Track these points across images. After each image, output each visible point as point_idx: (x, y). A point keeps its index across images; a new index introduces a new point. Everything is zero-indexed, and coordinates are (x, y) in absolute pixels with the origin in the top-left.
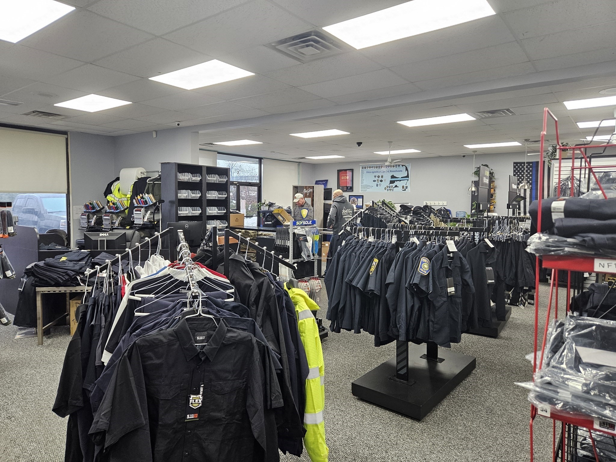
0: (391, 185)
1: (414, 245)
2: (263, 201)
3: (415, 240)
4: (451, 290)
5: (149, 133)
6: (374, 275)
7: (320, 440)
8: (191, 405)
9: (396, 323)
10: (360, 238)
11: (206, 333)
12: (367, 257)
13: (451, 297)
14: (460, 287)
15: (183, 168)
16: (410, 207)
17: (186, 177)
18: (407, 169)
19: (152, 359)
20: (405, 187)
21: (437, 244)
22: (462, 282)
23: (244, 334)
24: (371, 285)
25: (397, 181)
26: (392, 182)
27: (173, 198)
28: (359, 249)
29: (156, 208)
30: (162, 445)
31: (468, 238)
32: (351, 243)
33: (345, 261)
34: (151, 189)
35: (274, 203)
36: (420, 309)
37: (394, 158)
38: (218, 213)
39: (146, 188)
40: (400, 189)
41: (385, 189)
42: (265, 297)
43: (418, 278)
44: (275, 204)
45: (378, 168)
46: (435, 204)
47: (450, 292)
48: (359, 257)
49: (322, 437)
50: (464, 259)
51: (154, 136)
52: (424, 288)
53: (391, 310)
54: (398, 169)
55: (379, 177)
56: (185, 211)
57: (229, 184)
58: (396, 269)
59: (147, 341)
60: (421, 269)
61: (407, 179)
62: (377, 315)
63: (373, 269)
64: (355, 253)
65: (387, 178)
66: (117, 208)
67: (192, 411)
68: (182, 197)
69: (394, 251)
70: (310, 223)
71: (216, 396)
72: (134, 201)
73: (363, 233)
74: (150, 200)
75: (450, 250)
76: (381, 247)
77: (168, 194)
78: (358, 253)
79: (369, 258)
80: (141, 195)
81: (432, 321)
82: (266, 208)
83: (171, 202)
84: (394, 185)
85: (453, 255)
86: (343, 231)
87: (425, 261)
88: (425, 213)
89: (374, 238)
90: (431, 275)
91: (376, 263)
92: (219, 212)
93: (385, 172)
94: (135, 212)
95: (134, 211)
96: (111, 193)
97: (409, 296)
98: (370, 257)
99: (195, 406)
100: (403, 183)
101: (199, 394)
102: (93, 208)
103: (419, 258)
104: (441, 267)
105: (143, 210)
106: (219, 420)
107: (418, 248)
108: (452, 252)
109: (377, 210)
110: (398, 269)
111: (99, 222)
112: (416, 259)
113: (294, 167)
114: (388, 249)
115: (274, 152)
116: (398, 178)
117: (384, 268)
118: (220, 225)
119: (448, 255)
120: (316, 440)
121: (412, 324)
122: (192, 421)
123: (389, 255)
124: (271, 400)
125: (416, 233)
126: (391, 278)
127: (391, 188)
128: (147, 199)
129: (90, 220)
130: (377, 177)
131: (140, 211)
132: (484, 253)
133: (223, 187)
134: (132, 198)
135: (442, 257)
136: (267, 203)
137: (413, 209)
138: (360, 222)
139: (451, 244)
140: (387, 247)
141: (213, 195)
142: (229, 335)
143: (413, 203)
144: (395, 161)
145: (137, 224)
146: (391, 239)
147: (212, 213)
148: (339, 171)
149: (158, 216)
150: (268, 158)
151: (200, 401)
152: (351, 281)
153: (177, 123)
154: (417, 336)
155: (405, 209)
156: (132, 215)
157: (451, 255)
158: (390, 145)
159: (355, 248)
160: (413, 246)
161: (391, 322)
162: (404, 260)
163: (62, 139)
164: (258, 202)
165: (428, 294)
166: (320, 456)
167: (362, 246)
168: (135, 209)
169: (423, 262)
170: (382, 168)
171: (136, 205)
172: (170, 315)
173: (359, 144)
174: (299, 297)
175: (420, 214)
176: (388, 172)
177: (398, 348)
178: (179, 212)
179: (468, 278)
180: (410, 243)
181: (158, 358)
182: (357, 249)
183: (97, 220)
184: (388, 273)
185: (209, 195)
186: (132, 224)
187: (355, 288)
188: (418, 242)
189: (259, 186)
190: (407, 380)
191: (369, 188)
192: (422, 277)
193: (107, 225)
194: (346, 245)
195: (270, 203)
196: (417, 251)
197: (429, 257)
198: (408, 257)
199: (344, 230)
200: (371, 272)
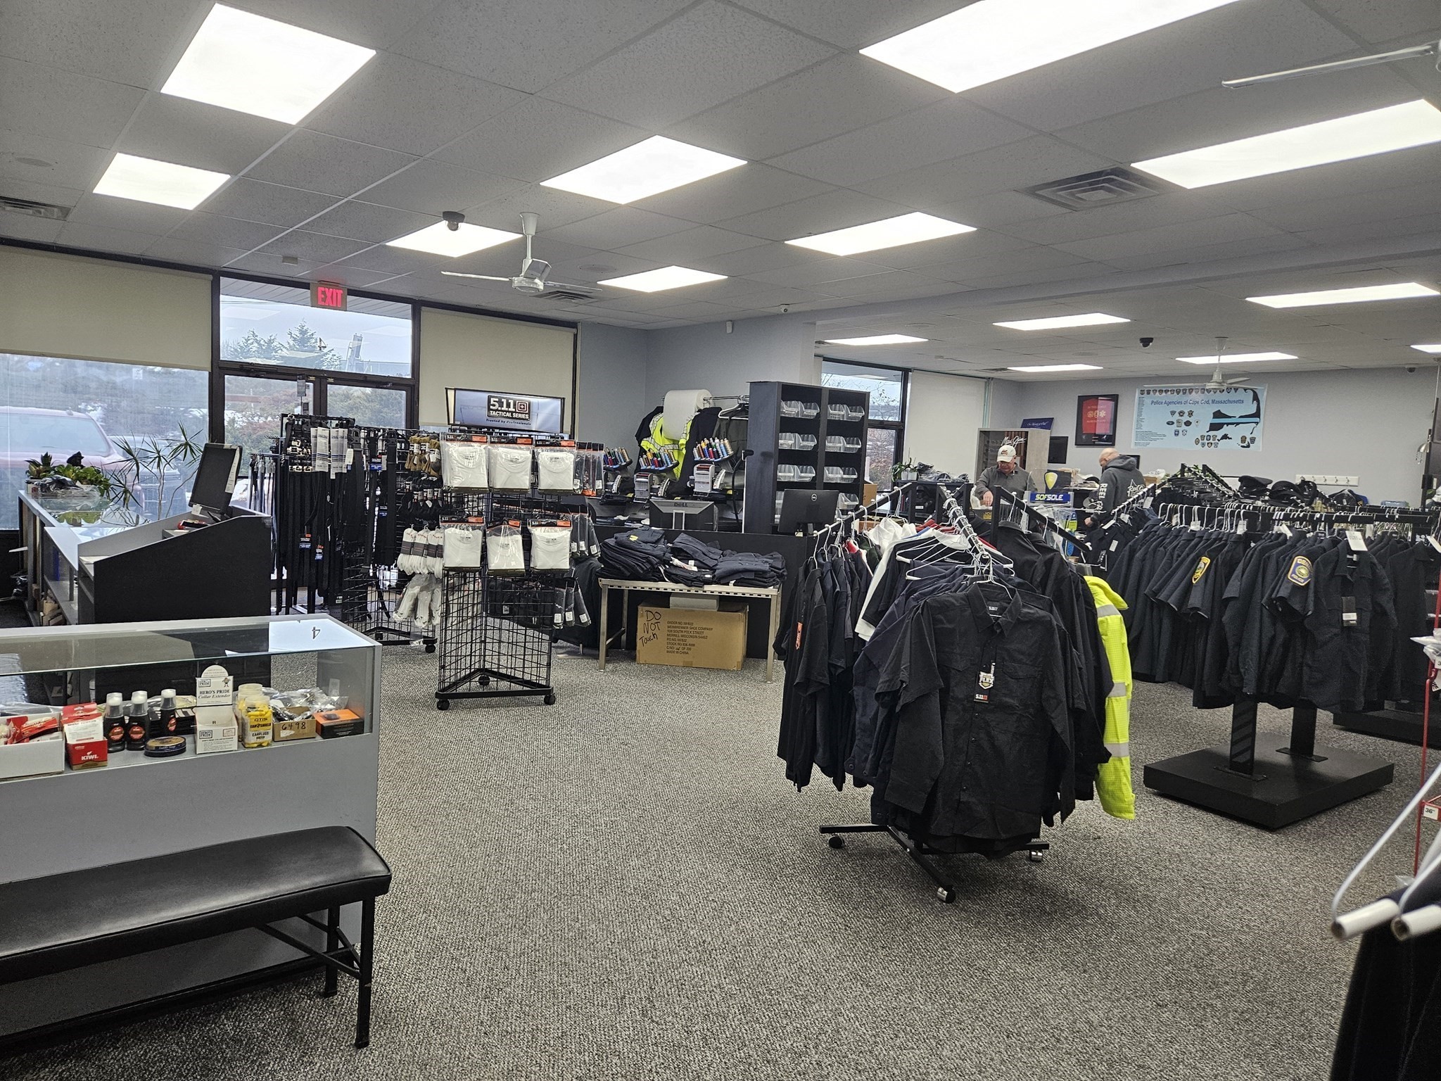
0: (1212, 433)
1: (1282, 538)
2: (905, 461)
3: (1284, 529)
4: (1351, 617)
5: (721, 324)
6: (1202, 585)
7: (1124, 780)
8: (980, 684)
9: (1238, 665)
10: (1174, 523)
11: (998, 604)
12: (1188, 555)
13: (1349, 628)
14: (1367, 616)
15: (791, 392)
16: (1264, 483)
17: (793, 409)
18: (1256, 398)
19: (943, 623)
20: (1248, 440)
21: (1328, 537)
22: (1373, 607)
23: (1042, 613)
24: (1195, 600)
25: (1228, 424)
26: (1214, 427)
27: (770, 448)
28: (1171, 543)
29: (735, 464)
30: (952, 719)
31: (1394, 535)
32: (1156, 532)
33: (1144, 559)
34: (723, 430)
35: (930, 465)
36: (1286, 646)
37: (1229, 373)
38: (842, 478)
39: (716, 428)
40: (1235, 443)
41: (1197, 442)
42: (1056, 579)
43: (1287, 588)
44: (931, 467)
45: (1181, 393)
46: (1327, 483)
47: (1348, 621)
48: (1172, 555)
49: (1126, 776)
50: (1380, 567)
51: (729, 330)
52: (1297, 607)
53: (1231, 643)
54: (1233, 396)
55: (1182, 414)
56: (789, 473)
57: (866, 423)
58: (1244, 576)
59: (937, 601)
60: (1293, 575)
61: (1257, 420)
62: (1200, 654)
63: (1199, 574)
64: (1165, 548)
65: (1204, 417)
66: (661, 463)
67: (982, 691)
68: (786, 447)
69: (1241, 548)
70: (1060, 499)
71: (1009, 679)
72: (695, 450)
73: (1179, 515)
74: (724, 451)
75: (1353, 548)
76: (1215, 540)
77: (760, 441)
78: (1170, 548)
79: (1191, 556)
80: (707, 441)
81: (1308, 665)
82: (913, 476)
83: (765, 455)
84: (1220, 434)
85: (1359, 559)
86: (1112, 522)
87: (1303, 562)
88: (1299, 496)
89: (1202, 525)
90: (1312, 586)
91: (1205, 564)
92: (845, 476)
93: (1198, 402)
94: (696, 471)
95: (695, 468)
96: (649, 434)
97: (1267, 620)
98: (1194, 554)
99: (986, 686)
100: (1245, 430)
101: (989, 672)
102: (615, 462)
103: (1291, 558)
104: (1332, 575)
105: (712, 467)
106: (1011, 707)
107: (1288, 543)
108: (1357, 552)
109: (1191, 483)
110: (1248, 576)
111: (627, 486)
112: (1284, 560)
113: (976, 390)
114: (1229, 542)
115: (942, 357)
116: (1230, 417)
117: (1220, 575)
118: (846, 503)
119: (1348, 556)
120: (1118, 778)
121: (1269, 667)
122: (980, 703)
123: (1230, 554)
124: (1073, 698)
125: (1286, 518)
126: (1233, 589)
127: (1211, 441)
128: (718, 448)
129: (608, 483)
130: (1177, 414)
131: (708, 470)
132: (1422, 561)
133: (855, 430)
134: (690, 445)
135: (1336, 558)
136: (915, 464)
137: (1270, 487)
138: (1152, 505)
139: (1355, 538)
140: (1226, 540)
141: (837, 444)
142: (1026, 610)
143: (1274, 474)
144: (1229, 381)
145: (698, 493)
146: (1237, 526)
147: (832, 479)
148: (1082, 400)
149: (741, 481)
150: (927, 369)
151: (992, 682)
152: (1155, 594)
153: (784, 307)
154: (1277, 690)
155: (1252, 486)
156: (691, 477)
157: (1355, 557)
158: (1223, 343)
159: (1164, 539)
160: (1280, 540)
161: (1229, 663)
162: (1260, 561)
163: (566, 336)
164: (896, 463)
165: (1305, 616)
166: (1123, 801)
167: (1176, 536)
168: (697, 466)
169: (1297, 565)
170: (1190, 393)
171: (697, 458)
172: (949, 581)
173: (1146, 342)
174: (1096, 587)
175: (1288, 499)
176: (1207, 402)
177: (1235, 717)
178: (779, 474)
179: (1386, 601)
180: (1272, 534)
181: (949, 622)
182: (1167, 541)
183: (623, 481)
184: (1227, 583)
185: (831, 445)
186: (688, 493)
187: (1163, 605)
188: (1289, 534)
189: (899, 428)
190: (1251, 774)
191: (1155, 440)
192: (1296, 587)
193: (641, 493)
194: (1146, 535)
195: (920, 464)
196: (1287, 549)
197: (1311, 556)
198: (1269, 557)
199: (1117, 520)
200: (1195, 579)
